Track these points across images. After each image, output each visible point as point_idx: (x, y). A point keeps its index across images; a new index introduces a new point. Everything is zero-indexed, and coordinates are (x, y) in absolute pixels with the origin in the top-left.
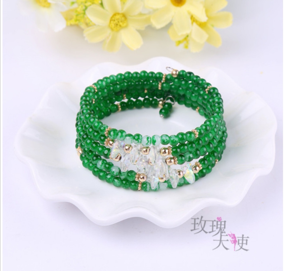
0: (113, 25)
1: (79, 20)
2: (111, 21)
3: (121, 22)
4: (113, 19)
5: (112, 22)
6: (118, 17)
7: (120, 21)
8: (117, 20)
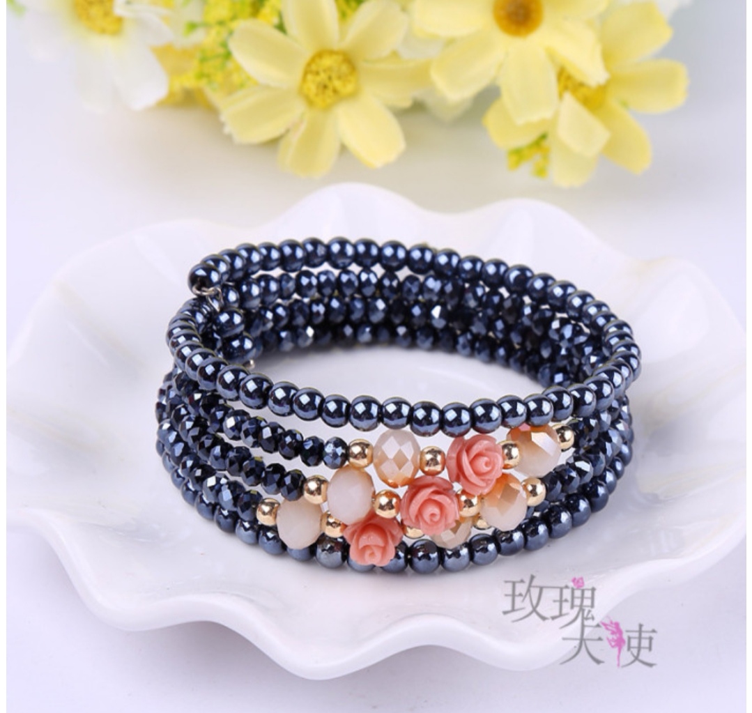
0: (311, 87)
1: (208, 76)
2: (306, 73)
3: (339, 78)
4: (314, 67)
5: (310, 77)
6: (327, 62)
7: (334, 75)
8: (325, 71)
